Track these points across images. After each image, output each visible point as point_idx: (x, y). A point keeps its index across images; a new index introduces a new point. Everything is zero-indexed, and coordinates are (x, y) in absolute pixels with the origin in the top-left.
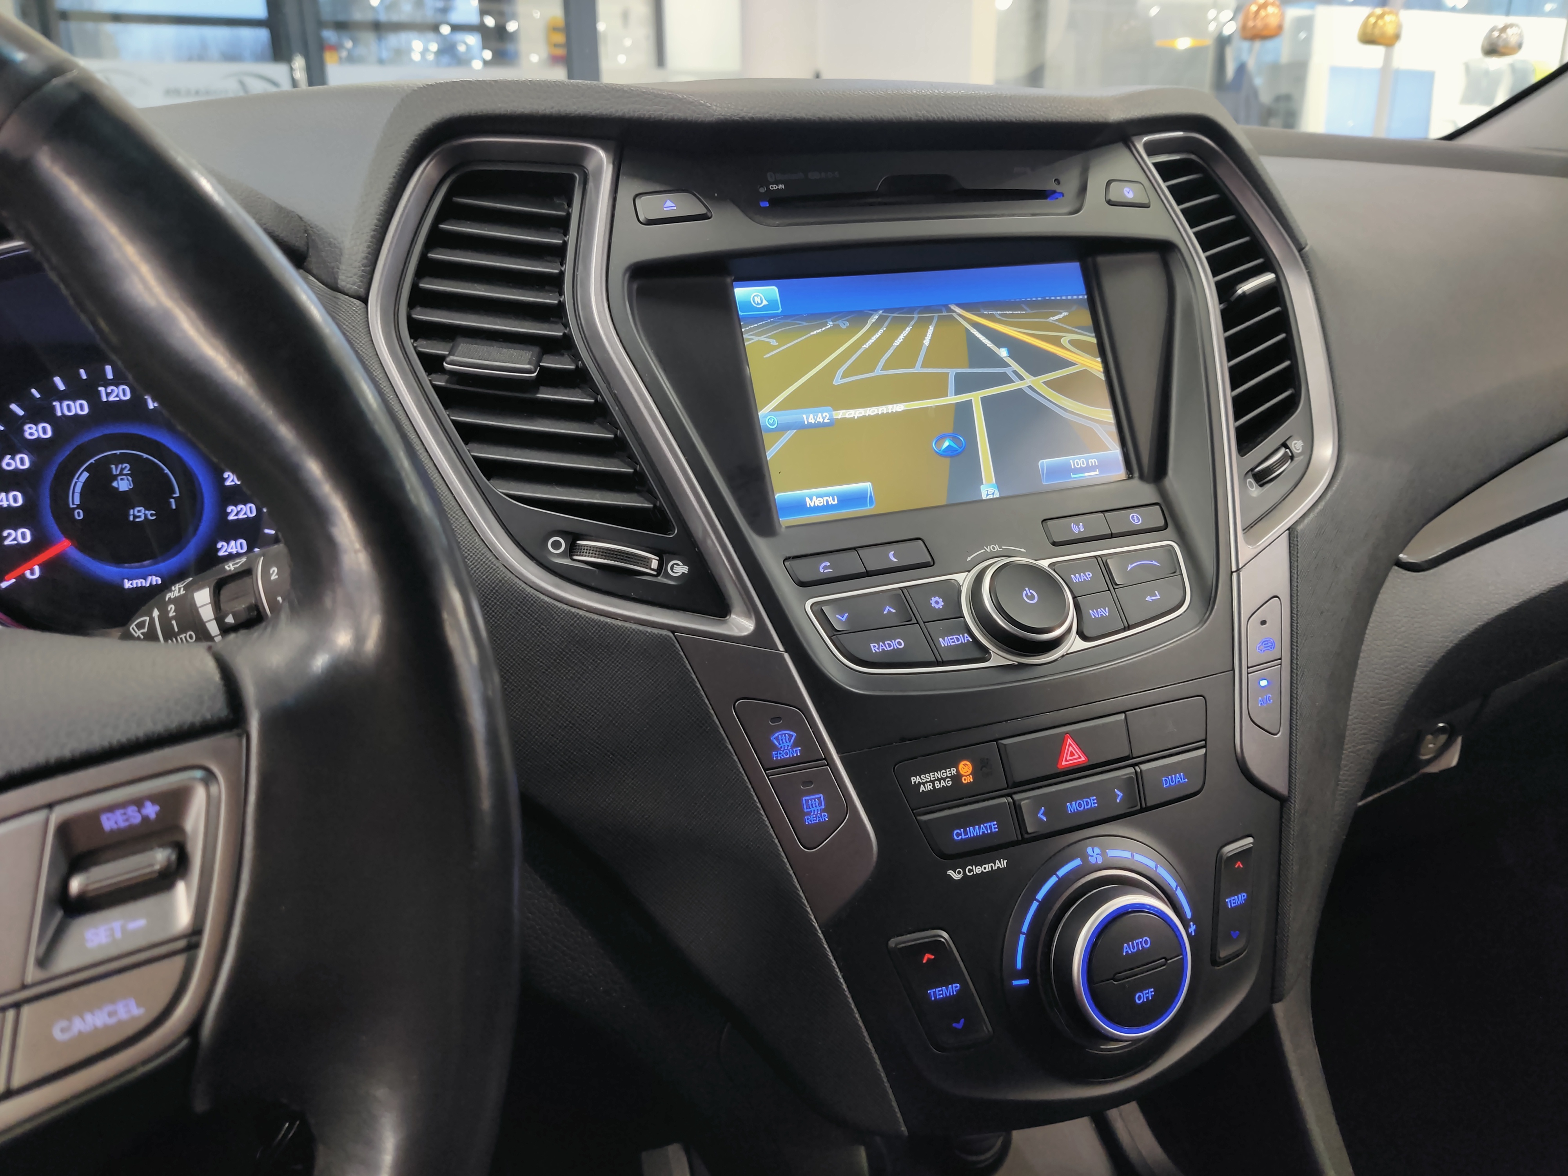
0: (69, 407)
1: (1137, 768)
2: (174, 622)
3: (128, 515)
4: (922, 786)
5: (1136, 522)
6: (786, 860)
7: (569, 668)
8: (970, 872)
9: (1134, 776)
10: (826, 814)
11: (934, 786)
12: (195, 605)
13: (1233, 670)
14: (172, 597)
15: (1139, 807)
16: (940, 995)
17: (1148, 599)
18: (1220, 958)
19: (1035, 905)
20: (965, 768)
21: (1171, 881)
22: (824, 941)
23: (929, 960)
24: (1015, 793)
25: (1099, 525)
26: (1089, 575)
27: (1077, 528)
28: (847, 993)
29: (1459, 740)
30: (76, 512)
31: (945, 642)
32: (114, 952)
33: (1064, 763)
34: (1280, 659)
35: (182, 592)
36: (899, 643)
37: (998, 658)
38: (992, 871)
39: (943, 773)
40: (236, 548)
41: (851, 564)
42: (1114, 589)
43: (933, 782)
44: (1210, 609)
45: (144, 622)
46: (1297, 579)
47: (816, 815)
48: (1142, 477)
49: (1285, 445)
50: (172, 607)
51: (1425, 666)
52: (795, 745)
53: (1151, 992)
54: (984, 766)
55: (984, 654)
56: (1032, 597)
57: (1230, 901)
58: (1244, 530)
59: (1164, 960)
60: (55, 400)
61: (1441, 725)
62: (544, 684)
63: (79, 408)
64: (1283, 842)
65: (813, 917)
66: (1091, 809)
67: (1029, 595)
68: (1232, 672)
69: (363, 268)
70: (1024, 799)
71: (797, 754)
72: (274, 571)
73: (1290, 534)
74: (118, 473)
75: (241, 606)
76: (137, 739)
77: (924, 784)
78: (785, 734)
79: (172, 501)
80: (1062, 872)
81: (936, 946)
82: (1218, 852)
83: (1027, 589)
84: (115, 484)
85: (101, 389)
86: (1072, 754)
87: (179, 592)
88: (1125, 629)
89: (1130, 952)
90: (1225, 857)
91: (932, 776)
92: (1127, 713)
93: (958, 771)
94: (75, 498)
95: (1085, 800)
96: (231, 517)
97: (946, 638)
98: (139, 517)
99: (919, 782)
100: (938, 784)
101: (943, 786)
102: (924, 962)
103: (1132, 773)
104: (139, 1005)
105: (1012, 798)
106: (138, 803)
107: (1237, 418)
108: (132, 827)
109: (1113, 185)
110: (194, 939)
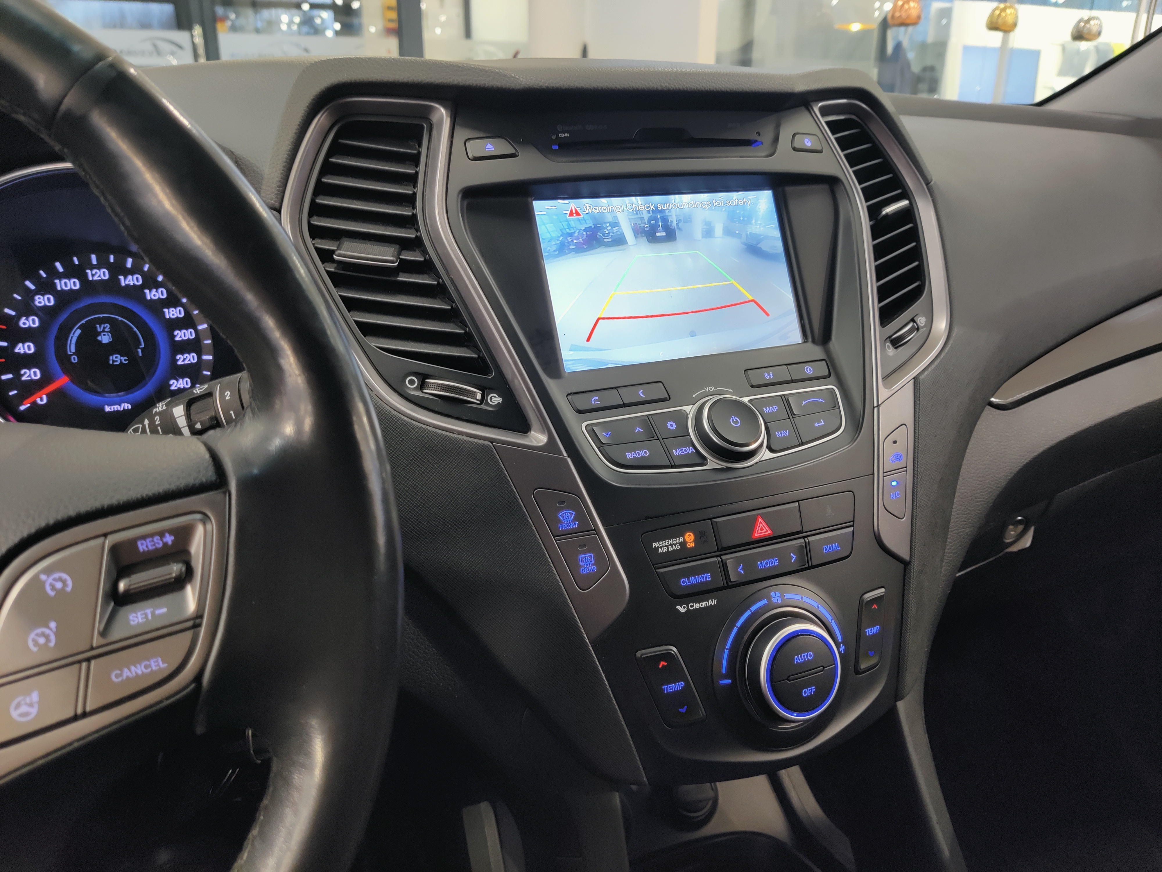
0: (66, 284)
1: (806, 539)
2: (159, 428)
3: (109, 360)
4: (660, 549)
5: (809, 372)
6: (567, 597)
7: (421, 466)
8: (691, 608)
9: (804, 545)
10: (595, 567)
11: (668, 549)
12: (174, 417)
13: (873, 474)
14: (157, 411)
15: (807, 566)
16: (670, 689)
17: (816, 425)
18: (860, 669)
19: (735, 630)
20: (690, 538)
21: (828, 617)
22: (592, 652)
23: (663, 666)
24: (723, 555)
25: (784, 374)
26: (776, 408)
27: (768, 376)
28: (608, 687)
29: (1032, 529)
30: (72, 357)
31: (677, 452)
32: (148, 628)
33: (756, 535)
34: (906, 467)
35: (164, 408)
36: (646, 453)
37: (713, 463)
38: (707, 608)
39: (674, 540)
40: (183, 384)
41: (613, 398)
42: (793, 418)
43: (667, 546)
44: (858, 432)
45: (139, 427)
46: (919, 412)
47: (588, 568)
48: (814, 341)
49: (913, 320)
50: (157, 418)
51: (1007, 476)
52: (575, 519)
53: (813, 689)
54: (702, 536)
55: (703, 460)
56: (736, 422)
57: (868, 631)
58: (883, 379)
59: (822, 668)
60: (56, 279)
61: (1019, 518)
62: (404, 477)
63: (73, 284)
64: (906, 593)
65: (585, 636)
66: (775, 566)
67: (735, 420)
68: (873, 475)
69: (278, 188)
70: (729, 559)
71: (576, 526)
72: (227, 394)
73: (914, 382)
74: (101, 330)
75: (206, 416)
76: (159, 494)
77: (661, 548)
78: (568, 513)
79: (139, 350)
80: (754, 608)
82: (861, 597)
83: (733, 416)
84: (99, 338)
85: (88, 271)
86: (762, 529)
87: (162, 407)
88: (799, 445)
89: (799, 662)
90: (865, 602)
91: (666, 543)
92: (800, 502)
93: (684, 539)
94: (72, 348)
95: (770, 560)
96: (180, 363)
97: (678, 450)
98: (116, 361)
99: (658, 546)
100: (671, 548)
101: (674, 549)
102: (660, 667)
103: (802, 543)
104: (163, 662)
105: (721, 558)
106: (161, 534)
107: (880, 301)
108: (156, 549)
109: (797, 136)
110: (198, 621)
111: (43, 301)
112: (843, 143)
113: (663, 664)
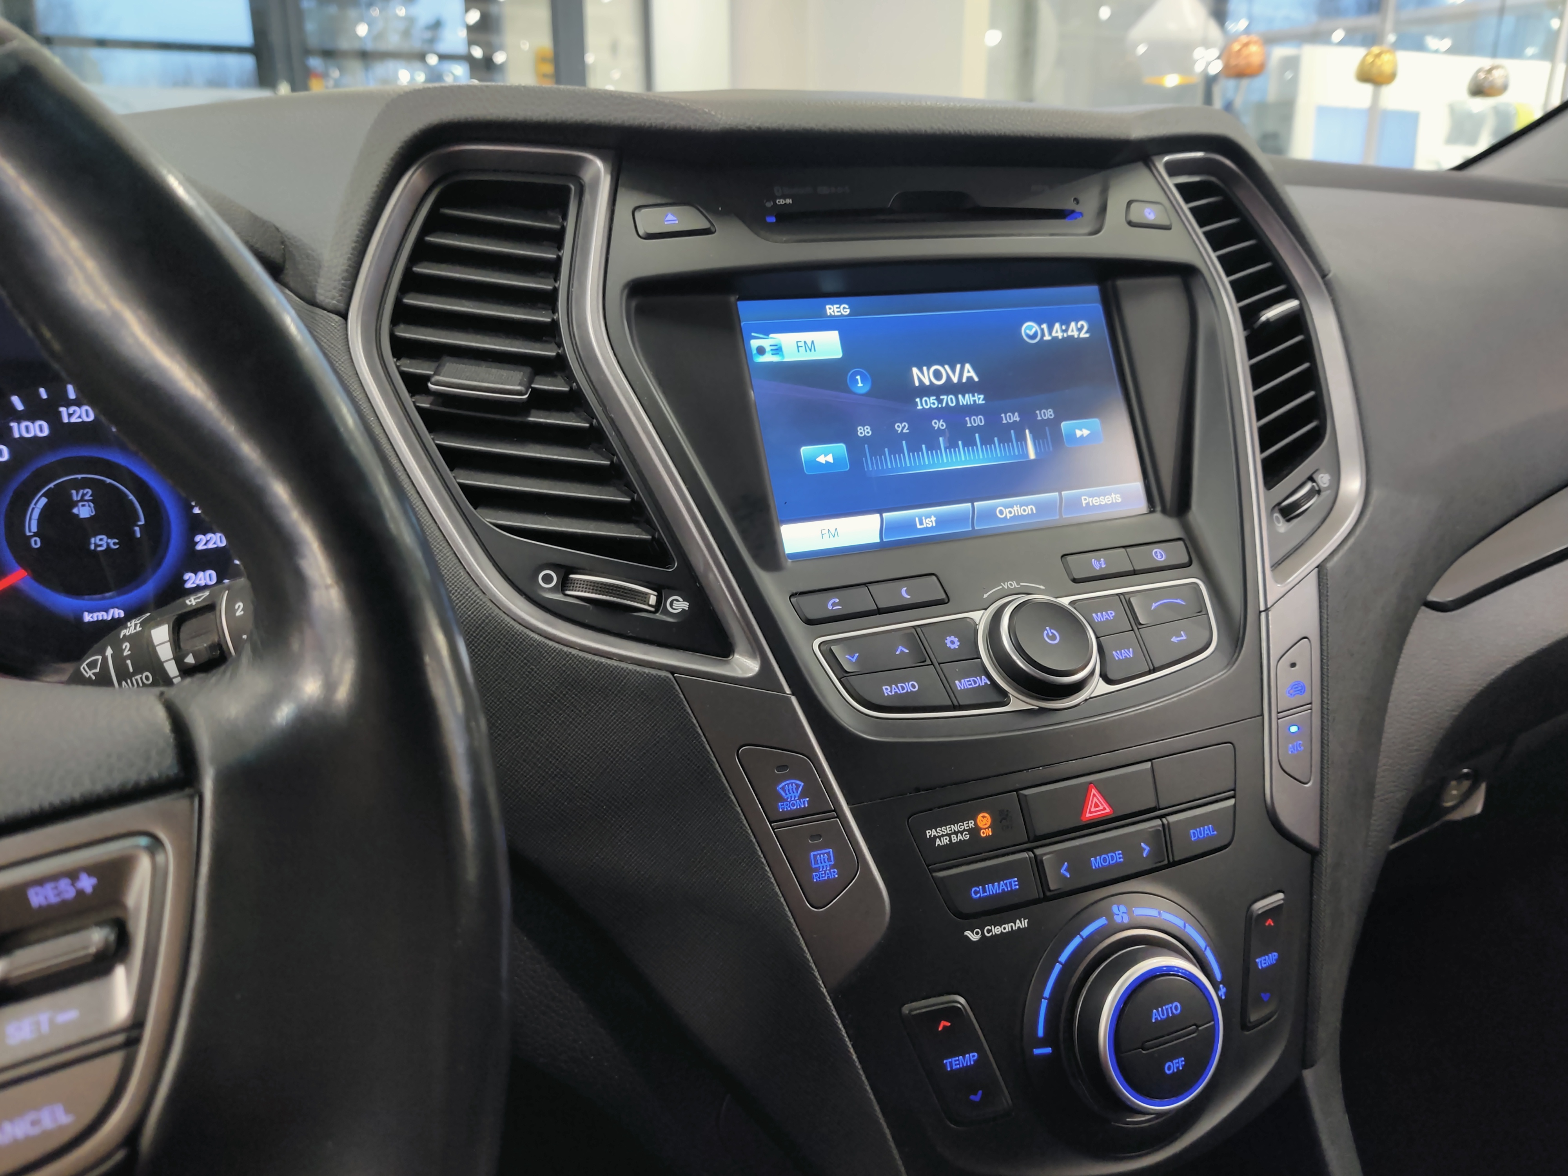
0: (27, 428)
1: (1164, 820)
2: (129, 662)
3: (90, 544)
4: (938, 840)
5: (1159, 558)
6: (792, 921)
7: (561, 712)
8: (988, 933)
9: (1161, 829)
10: (836, 870)
11: (950, 840)
12: (152, 641)
13: (1262, 715)
14: (127, 634)
15: (1166, 862)
16: (956, 1065)
17: (1174, 639)
18: (1250, 1022)
19: (1058, 968)
20: (984, 820)
21: (1200, 941)
22: (832, 1007)
23: (945, 1027)
24: (1037, 847)
25: (1121, 561)
26: (1111, 613)
27: (1098, 564)
28: (857, 1064)
29: (1483, 787)
30: (33, 540)
31: (962, 684)
32: (39, 1050)
33: (1088, 815)
34: (1310, 704)
35: (138, 629)
36: (913, 686)
37: (1018, 702)
39: (961, 825)
40: (205, 579)
41: (861, 600)
42: (1138, 629)
43: (949, 835)
44: (1237, 651)
45: (97, 660)
46: (1327, 619)
47: (825, 871)
48: (1164, 511)
49: (1311, 479)
50: (126, 645)
51: (1453, 711)
52: (802, 796)
53: (1182, 1061)
54: (1004, 819)
55: (1002, 698)
56: (1053, 638)
57: (1261, 961)
58: (1272, 567)
59: (1194, 1027)
60: (13, 420)
61: (1465, 770)
62: (534, 729)
63: (39, 429)
64: (1315, 899)
65: (821, 982)
66: (1118, 864)
67: (1051, 635)
68: (1261, 717)
69: (343, 282)
70: (1047, 853)
71: (805, 806)
72: (239, 607)
73: (1319, 572)
74: (79, 498)
75: (202, 644)
77: (939, 837)
78: (792, 784)
79: (137, 529)
80: (1086, 932)
82: (1249, 908)
83: (1047, 628)
84: (75, 511)
85: (63, 410)
86: (1096, 806)
87: (135, 628)
88: (1150, 672)
89: (1159, 1019)
90: (1255, 915)
91: (948, 829)
92: (1153, 761)
93: (976, 824)
94: (32, 525)
95: (1109, 854)
96: (200, 547)
97: (962, 681)
98: (101, 546)
99: (934, 835)
100: (955, 838)
101: (960, 840)
102: (940, 1029)
103: (1159, 826)
104: (67, 1111)
105: (1033, 853)
106: (72, 875)
107: (1263, 450)
108: (64, 903)
109: (1133, 205)
110: (134, 1033)
112: (1202, 216)
113: (944, 1024)
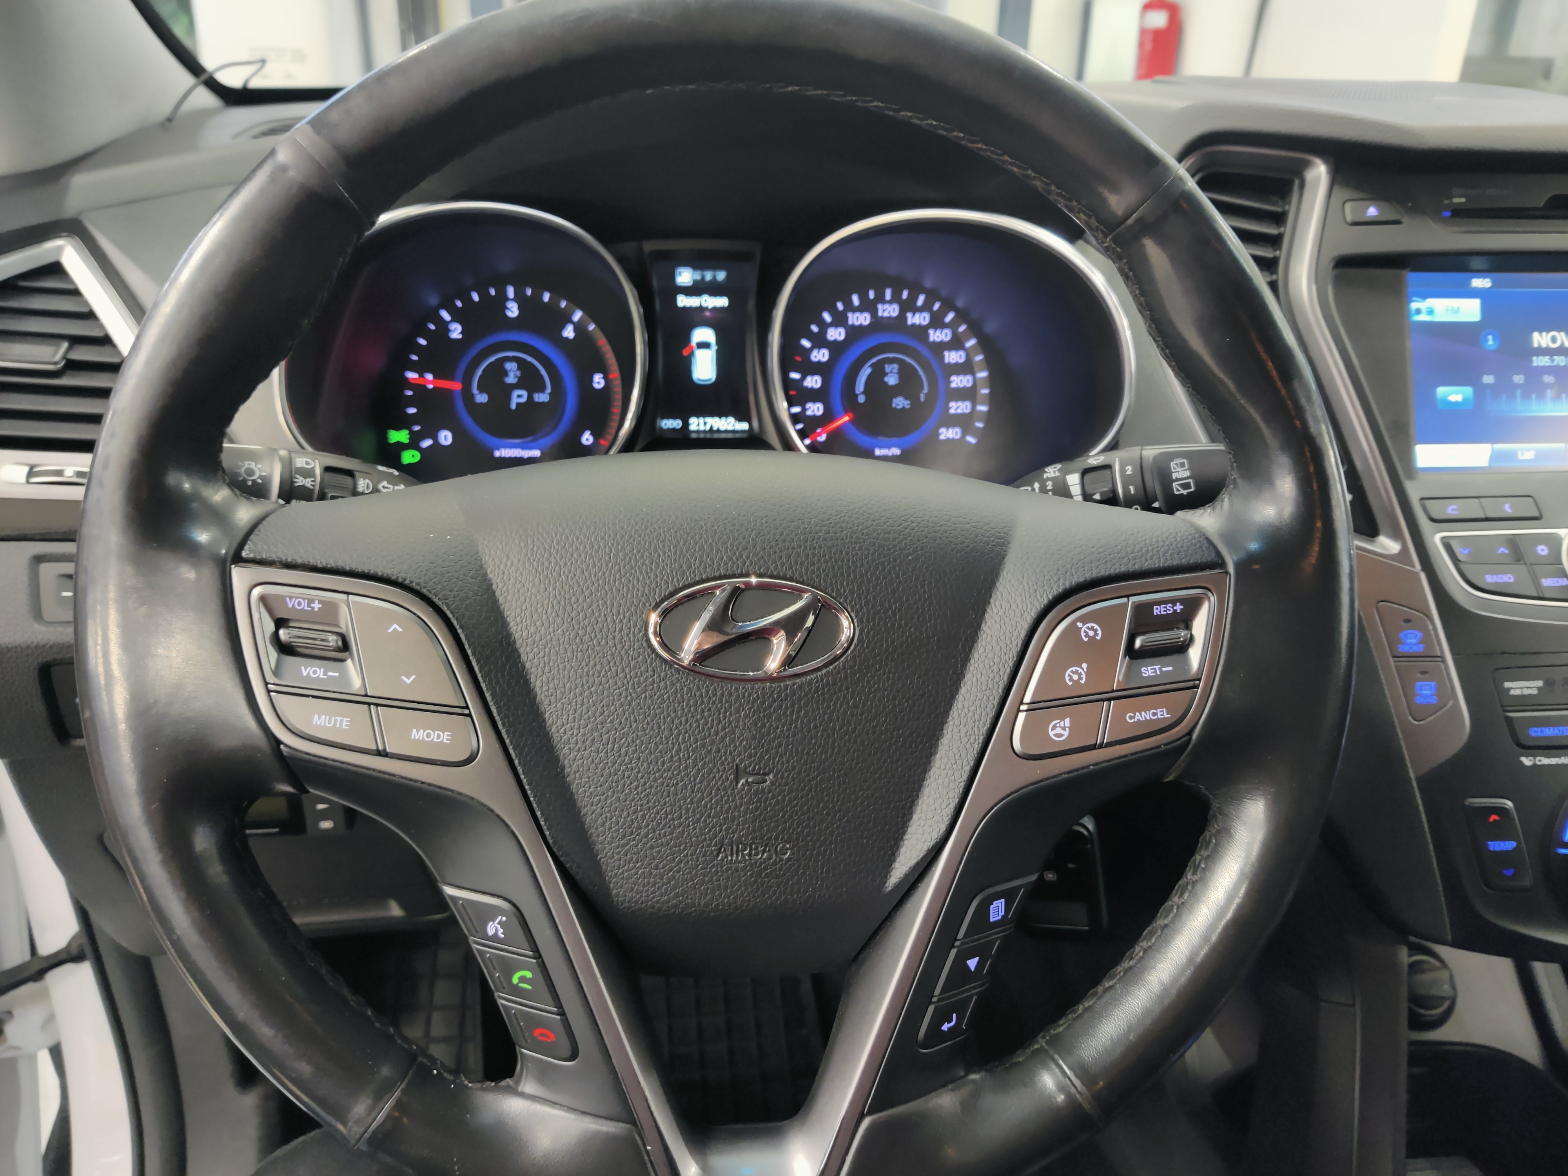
0: (857, 318)
3: (893, 402)
4: (1512, 690)
6: (1398, 727)
11: (1523, 692)
12: (1066, 482)
14: (1049, 475)
16: (1498, 847)
22: (1416, 789)
23: (1494, 820)
30: (859, 397)
31: (1547, 582)
32: (1158, 681)
35: (1057, 473)
36: (1510, 578)
39: (1534, 682)
40: (953, 434)
41: (1473, 509)
43: (1522, 688)
50: (1049, 482)
54: (1565, 684)
60: (851, 312)
65: (1411, 770)
74: (890, 371)
75: (1102, 488)
76: (1173, 566)
77: (1514, 689)
79: (922, 395)
81: (1502, 811)
84: (887, 379)
85: (880, 307)
91: (1516, 685)
94: (860, 386)
96: (952, 411)
97: (1547, 579)
98: (899, 405)
99: (1512, 687)
100: (1526, 691)
102: (1490, 820)
104: (1167, 713)
106: (1173, 602)
108: (1167, 615)
110: (1197, 682)
111: (836, 334)
113: (1494, 817)
